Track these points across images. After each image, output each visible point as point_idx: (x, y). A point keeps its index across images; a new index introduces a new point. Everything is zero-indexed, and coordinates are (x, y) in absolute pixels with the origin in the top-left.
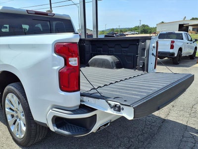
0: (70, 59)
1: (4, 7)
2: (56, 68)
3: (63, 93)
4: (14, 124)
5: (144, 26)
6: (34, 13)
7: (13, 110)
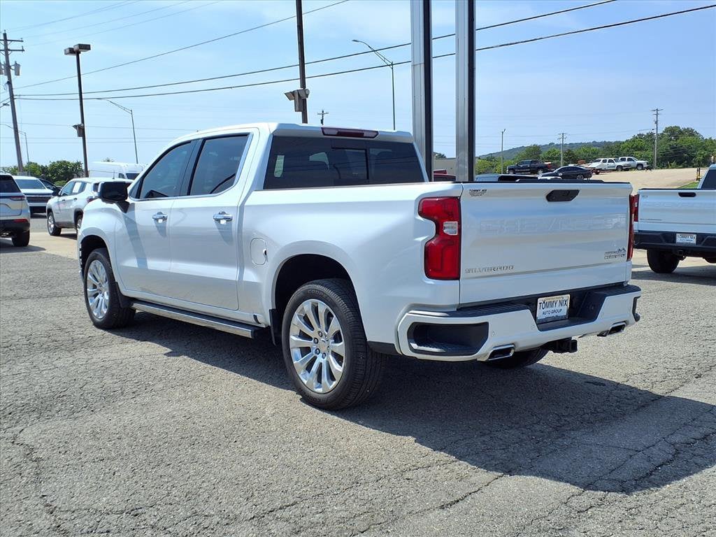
0: (446, 224)
1: (281, 125)
2: (421, 239)
3: (431, 282)
4: (309, 368)
5: (673, 132)
6: (336, 132)
7: (309, 338)
